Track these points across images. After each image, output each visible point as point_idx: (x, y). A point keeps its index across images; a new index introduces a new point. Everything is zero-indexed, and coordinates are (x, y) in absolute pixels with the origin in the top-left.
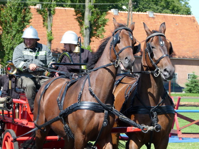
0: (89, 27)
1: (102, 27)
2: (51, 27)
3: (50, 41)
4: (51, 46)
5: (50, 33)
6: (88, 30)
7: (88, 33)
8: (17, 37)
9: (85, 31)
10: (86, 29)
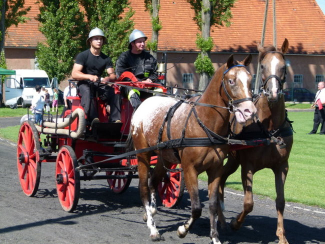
0: (210, 10)
1: (228, 11)
2: (158, 11)
3: (157, 31)
4: (158, 38)
5: (156, 19)
6: (208, 15)
7: (209, 19)
8: (113, 26)
9: (203, 16)
10: (205, 13)
